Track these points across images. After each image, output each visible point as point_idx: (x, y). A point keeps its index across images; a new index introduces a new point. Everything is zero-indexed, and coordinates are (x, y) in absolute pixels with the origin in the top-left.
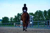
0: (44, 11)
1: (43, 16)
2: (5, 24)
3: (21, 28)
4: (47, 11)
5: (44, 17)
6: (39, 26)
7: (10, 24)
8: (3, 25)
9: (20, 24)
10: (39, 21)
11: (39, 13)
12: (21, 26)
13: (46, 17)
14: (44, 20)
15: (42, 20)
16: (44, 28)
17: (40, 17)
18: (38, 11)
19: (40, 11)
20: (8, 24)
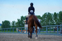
0: (54, 14)
1: (53, 19)
2: (6, 30)
3: (25, 35)
4: (58, 13)
5: (54, 21)
6: (47, 32)
7: (11, 30)
8: (3, 30)
9: (24, 30)
10: (48, 26)
11: (48, 16)
12: (25, 32)
13: (56, 21)
14: (54, 25)
15: (51, 24)
16: (54, 35)
17: (49, 21)
18: (46, 13)
19: (49, 13)
20: (9, 30)
